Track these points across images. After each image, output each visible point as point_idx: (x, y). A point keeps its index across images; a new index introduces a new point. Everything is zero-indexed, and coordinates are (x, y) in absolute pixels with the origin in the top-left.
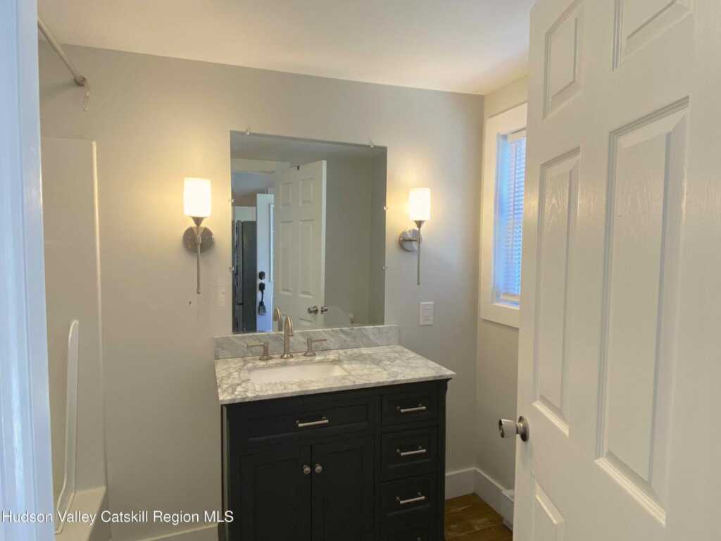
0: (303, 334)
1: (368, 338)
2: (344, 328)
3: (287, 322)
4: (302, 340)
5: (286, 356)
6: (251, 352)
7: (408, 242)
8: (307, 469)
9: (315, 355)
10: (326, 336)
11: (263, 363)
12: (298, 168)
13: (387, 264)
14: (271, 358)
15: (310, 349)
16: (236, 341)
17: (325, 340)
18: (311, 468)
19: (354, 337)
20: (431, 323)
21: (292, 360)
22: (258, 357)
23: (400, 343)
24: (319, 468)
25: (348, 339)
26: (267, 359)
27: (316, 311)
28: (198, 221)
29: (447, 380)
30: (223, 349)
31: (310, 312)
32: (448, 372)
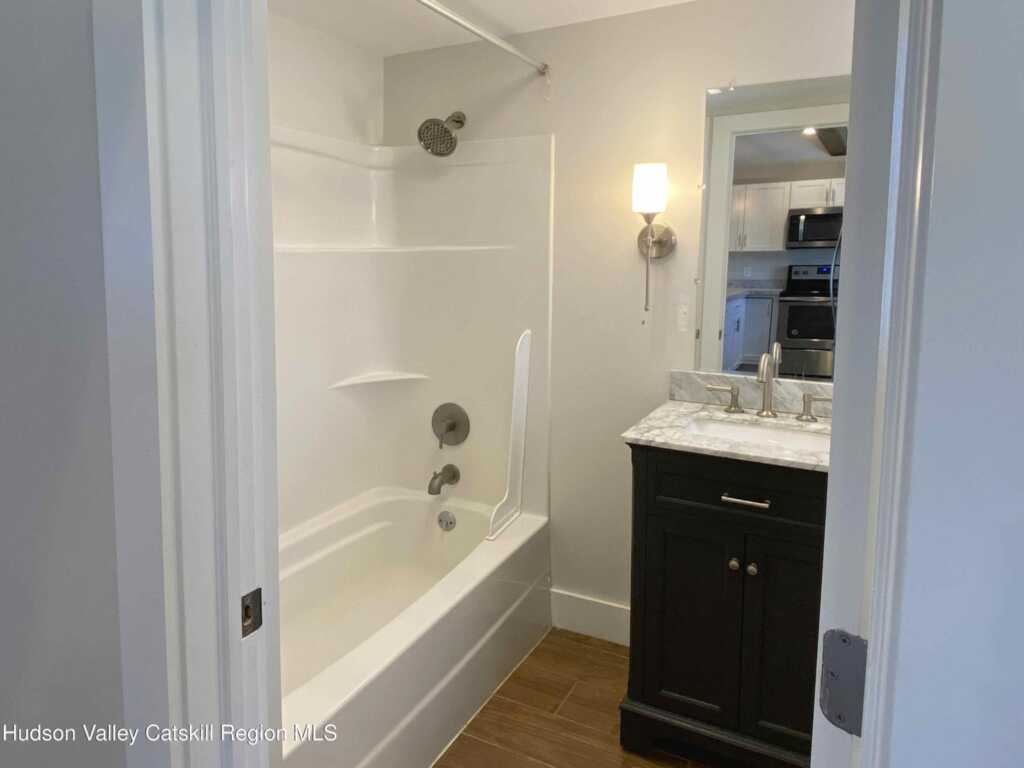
0: (802, 387)
4: (801, 394)
5: (765, 413)
6: (719, 399)
8: (734, 563)
9: (815, 420)
11: (723, 415)
14: (740, 412)
15: (807, 411)
16: (699, 380)
18: (740, 565)
21: (772, 420)
22: (725, 407)
24: (752, 569)
26: (733, 412)
28: (649, 218)
30: (681, 388)
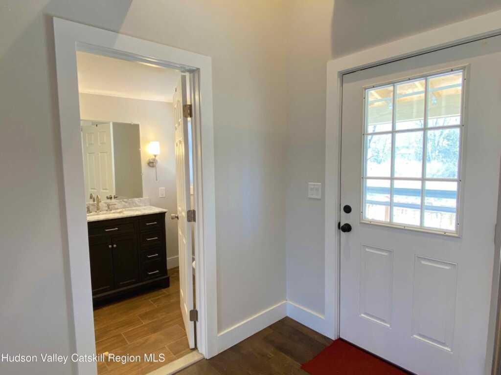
0: (105, 203)
1: (136, 203)
2: (125, 200)
3: (97, 197)
4: (105, 205)
7: (152, 164)
8: (110, 246)
9: (111, 210)
10: (116, 203)
12: (97, 126)
13: (142, 172)
14: (91, 212)
15: (109, 208)
17: (115, 205)
18: (112, 246)
19: (129, 203)
20: (164, 196)
21: (100, 213)
23: (150, 205)
24: (115, 246)
25: (127, 204)
26: (90, 213)
27: (111, 198)
29: (165, 212)
31: (108, 198)
32: (164, 210)
